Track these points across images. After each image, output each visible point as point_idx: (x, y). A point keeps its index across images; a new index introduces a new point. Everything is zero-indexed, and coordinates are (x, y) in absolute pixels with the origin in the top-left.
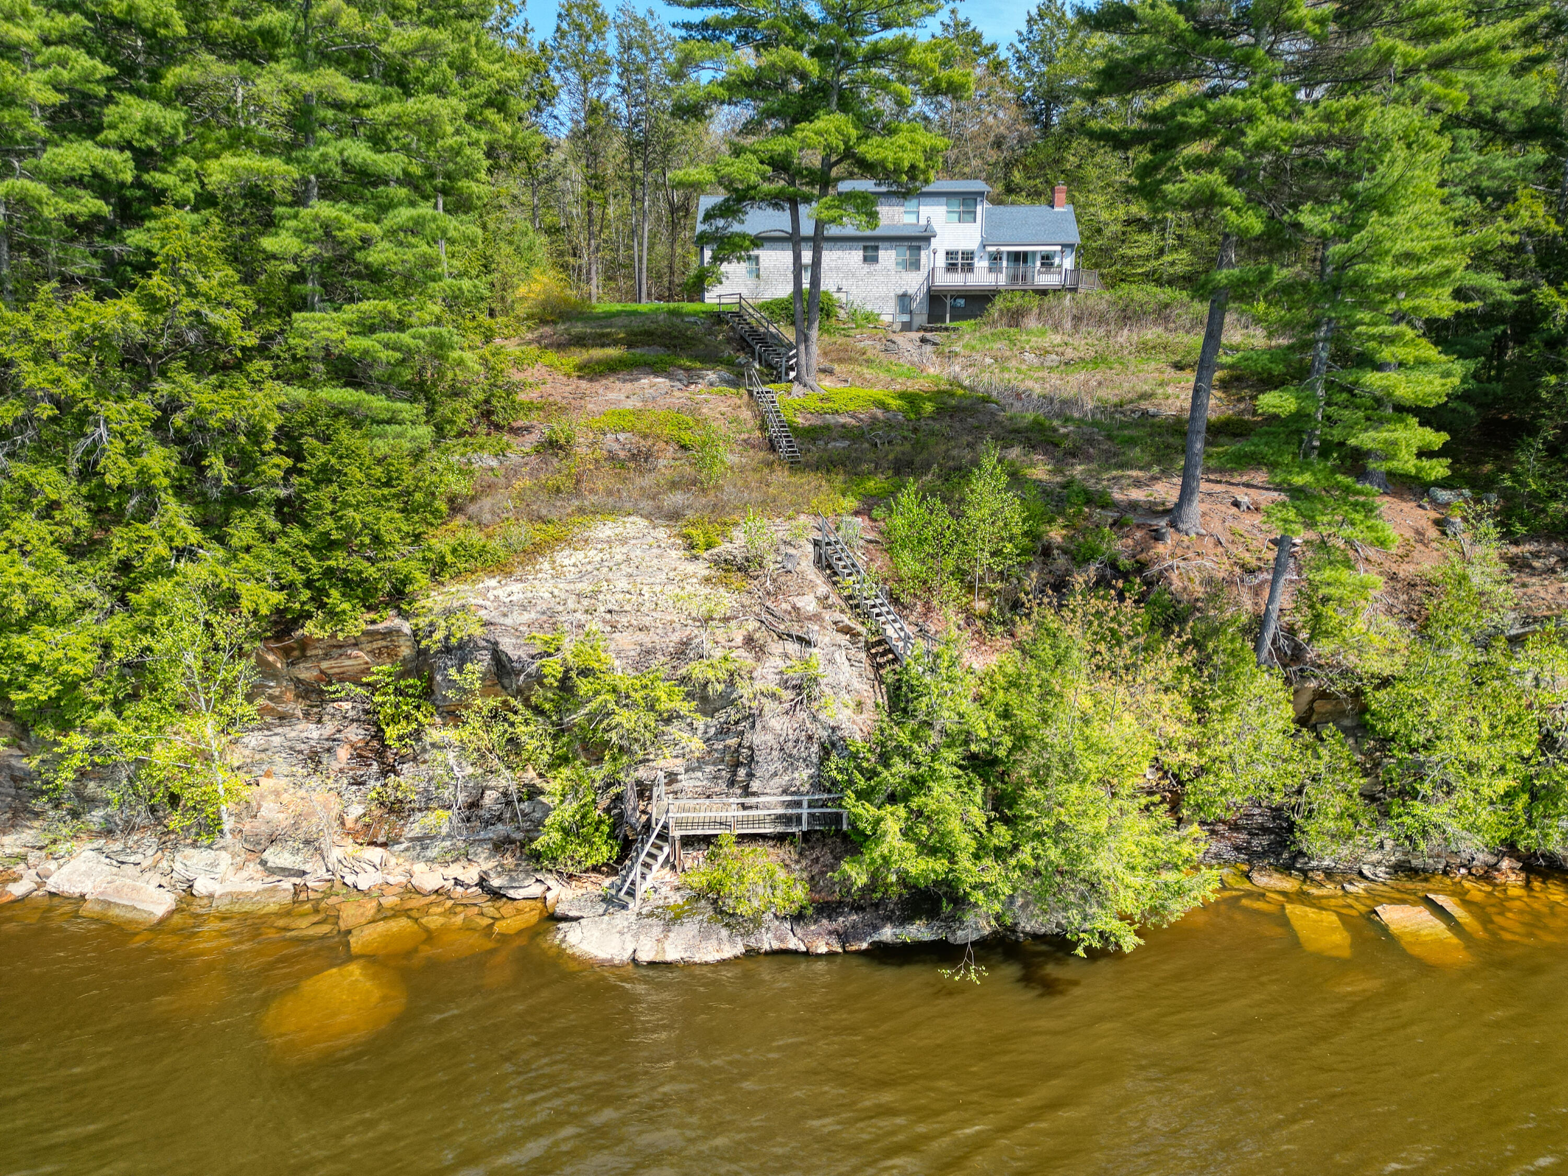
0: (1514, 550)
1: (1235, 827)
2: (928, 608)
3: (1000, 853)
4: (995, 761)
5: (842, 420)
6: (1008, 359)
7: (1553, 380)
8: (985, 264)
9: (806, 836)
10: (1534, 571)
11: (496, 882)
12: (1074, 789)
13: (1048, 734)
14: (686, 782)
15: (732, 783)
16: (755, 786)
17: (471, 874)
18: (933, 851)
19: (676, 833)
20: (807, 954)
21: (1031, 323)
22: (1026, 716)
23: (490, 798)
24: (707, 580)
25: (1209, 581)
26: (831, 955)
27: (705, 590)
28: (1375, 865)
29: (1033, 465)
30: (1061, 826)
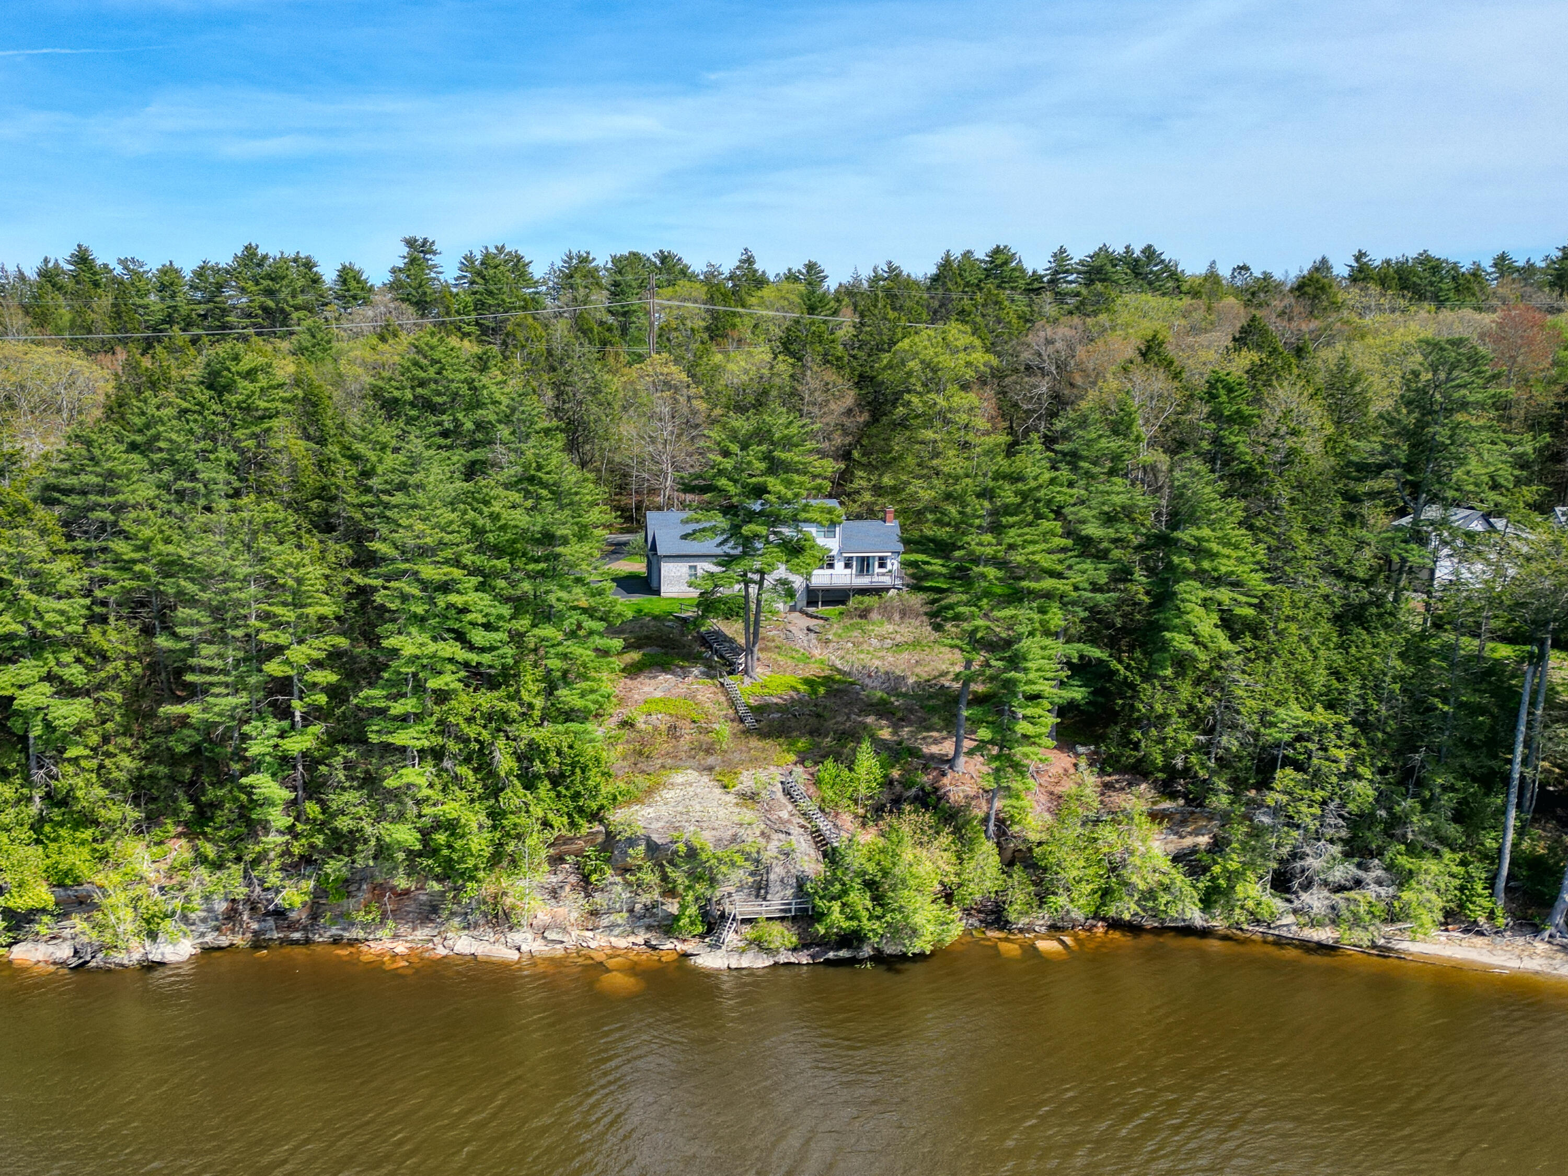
0: (1107, 779)
1: (979, 912)
2: (837, 814)
3: (878, 918)
4: (874, 882)
5: (775, 700)
6: (861, 643)
7: (1120, 702)
8: (842, 564)
9: (794, 918)
10: (1115, 790)
11: (654, 943)
12: (906, 892)
13: (896, 871)
14: (735, 897)
15: (757, 896)
16: (769, 897)
17: (640, 940)
18: (851, 919)
19: (740, 917)
20: (799, 964)
21: (874, 616)
22: (887, 864)
23: (638, 907)
24: (737, 804)
25: (966, 797)
26: (808, 964)
27: (737, 810)
28: (1042, 926)
29: (881, 728)
30: (901, 907)
